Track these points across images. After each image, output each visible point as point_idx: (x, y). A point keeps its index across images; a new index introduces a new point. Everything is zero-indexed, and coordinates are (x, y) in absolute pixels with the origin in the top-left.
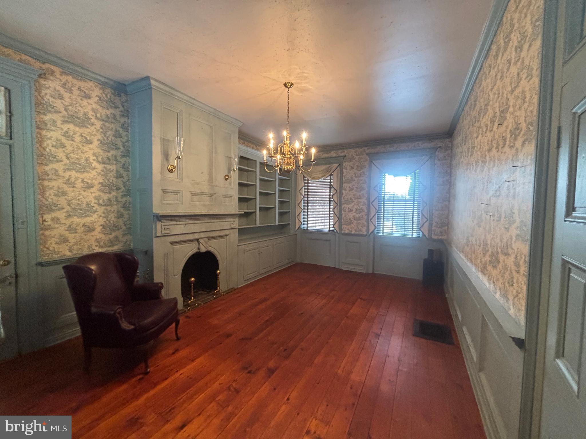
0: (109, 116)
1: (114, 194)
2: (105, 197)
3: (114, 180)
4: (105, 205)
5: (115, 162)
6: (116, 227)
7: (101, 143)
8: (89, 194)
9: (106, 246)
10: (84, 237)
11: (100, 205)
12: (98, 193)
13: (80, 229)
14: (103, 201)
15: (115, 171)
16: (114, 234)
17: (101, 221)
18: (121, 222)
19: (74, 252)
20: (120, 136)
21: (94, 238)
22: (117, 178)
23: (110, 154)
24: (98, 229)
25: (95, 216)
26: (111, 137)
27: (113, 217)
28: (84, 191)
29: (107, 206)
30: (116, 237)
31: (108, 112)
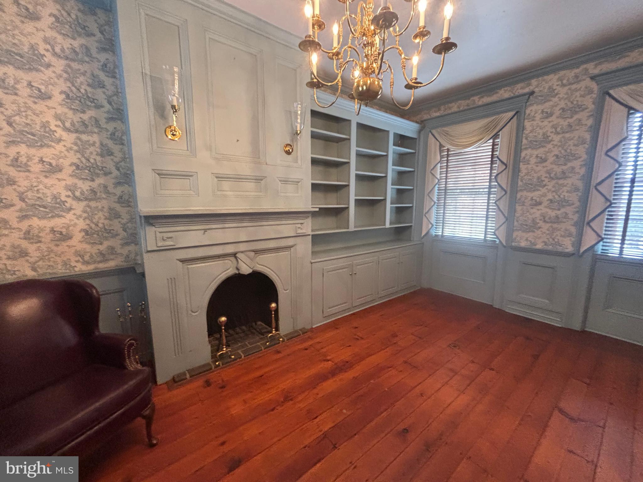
0: (77, 50)
1: (100, 181)
2: (85, 186)
3: (99, 158)
4: (86, 199)
5: (96, 130)
6: (110, 233)
7: (68, 96)
8: (56, 182)
9: (95, 262)
10: (55, 248)
11: (78, 199)
12: (70, 181)
13: (47, 237)
14: (82, 193)
15: (98, 144)
16: (106, 244)
17: (82, 224)
18: (116, 225)
19: (41, 271)
20: (102, 85)
21: (73, 250)
22: (102, 155)
23: (85, 117)
24: (78, 236)
25: (70, 216)
26: (83, 87)
27: (103, 217)
28: (46, 177)
29: (90, 200)
30: (112, 249)
31: (76, 44)
